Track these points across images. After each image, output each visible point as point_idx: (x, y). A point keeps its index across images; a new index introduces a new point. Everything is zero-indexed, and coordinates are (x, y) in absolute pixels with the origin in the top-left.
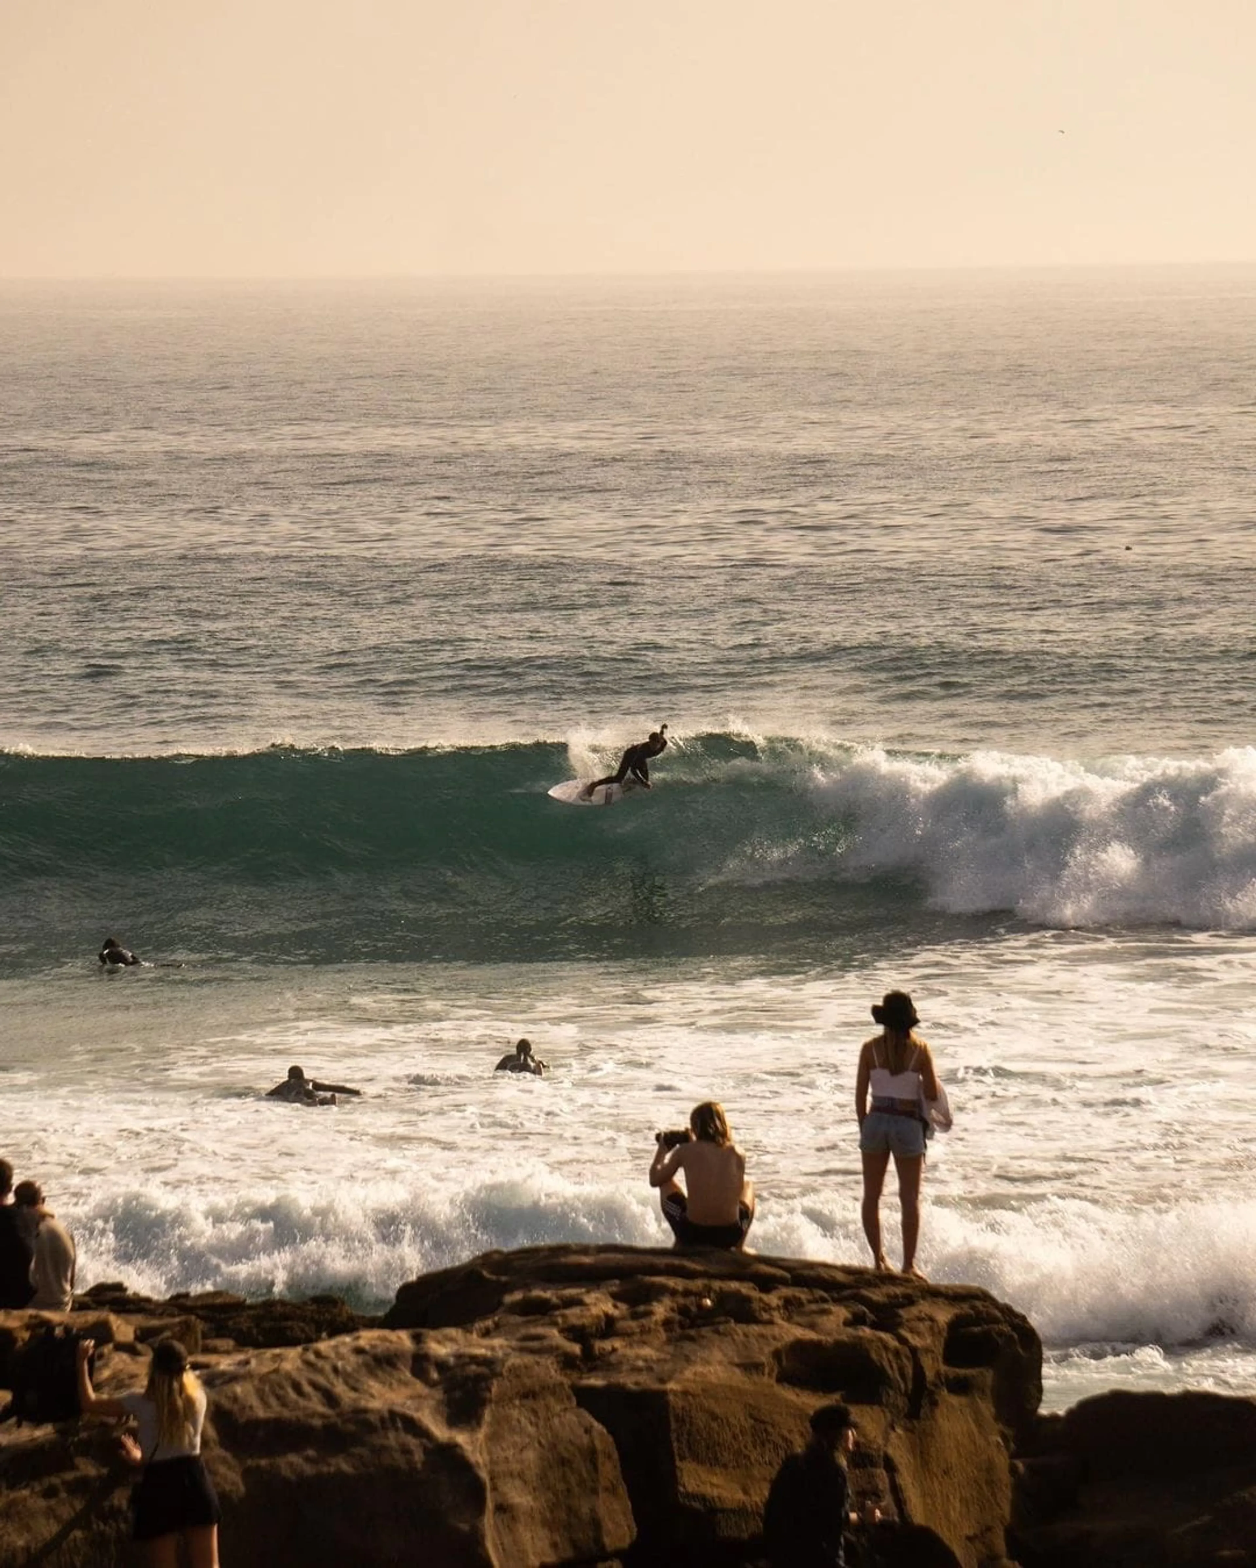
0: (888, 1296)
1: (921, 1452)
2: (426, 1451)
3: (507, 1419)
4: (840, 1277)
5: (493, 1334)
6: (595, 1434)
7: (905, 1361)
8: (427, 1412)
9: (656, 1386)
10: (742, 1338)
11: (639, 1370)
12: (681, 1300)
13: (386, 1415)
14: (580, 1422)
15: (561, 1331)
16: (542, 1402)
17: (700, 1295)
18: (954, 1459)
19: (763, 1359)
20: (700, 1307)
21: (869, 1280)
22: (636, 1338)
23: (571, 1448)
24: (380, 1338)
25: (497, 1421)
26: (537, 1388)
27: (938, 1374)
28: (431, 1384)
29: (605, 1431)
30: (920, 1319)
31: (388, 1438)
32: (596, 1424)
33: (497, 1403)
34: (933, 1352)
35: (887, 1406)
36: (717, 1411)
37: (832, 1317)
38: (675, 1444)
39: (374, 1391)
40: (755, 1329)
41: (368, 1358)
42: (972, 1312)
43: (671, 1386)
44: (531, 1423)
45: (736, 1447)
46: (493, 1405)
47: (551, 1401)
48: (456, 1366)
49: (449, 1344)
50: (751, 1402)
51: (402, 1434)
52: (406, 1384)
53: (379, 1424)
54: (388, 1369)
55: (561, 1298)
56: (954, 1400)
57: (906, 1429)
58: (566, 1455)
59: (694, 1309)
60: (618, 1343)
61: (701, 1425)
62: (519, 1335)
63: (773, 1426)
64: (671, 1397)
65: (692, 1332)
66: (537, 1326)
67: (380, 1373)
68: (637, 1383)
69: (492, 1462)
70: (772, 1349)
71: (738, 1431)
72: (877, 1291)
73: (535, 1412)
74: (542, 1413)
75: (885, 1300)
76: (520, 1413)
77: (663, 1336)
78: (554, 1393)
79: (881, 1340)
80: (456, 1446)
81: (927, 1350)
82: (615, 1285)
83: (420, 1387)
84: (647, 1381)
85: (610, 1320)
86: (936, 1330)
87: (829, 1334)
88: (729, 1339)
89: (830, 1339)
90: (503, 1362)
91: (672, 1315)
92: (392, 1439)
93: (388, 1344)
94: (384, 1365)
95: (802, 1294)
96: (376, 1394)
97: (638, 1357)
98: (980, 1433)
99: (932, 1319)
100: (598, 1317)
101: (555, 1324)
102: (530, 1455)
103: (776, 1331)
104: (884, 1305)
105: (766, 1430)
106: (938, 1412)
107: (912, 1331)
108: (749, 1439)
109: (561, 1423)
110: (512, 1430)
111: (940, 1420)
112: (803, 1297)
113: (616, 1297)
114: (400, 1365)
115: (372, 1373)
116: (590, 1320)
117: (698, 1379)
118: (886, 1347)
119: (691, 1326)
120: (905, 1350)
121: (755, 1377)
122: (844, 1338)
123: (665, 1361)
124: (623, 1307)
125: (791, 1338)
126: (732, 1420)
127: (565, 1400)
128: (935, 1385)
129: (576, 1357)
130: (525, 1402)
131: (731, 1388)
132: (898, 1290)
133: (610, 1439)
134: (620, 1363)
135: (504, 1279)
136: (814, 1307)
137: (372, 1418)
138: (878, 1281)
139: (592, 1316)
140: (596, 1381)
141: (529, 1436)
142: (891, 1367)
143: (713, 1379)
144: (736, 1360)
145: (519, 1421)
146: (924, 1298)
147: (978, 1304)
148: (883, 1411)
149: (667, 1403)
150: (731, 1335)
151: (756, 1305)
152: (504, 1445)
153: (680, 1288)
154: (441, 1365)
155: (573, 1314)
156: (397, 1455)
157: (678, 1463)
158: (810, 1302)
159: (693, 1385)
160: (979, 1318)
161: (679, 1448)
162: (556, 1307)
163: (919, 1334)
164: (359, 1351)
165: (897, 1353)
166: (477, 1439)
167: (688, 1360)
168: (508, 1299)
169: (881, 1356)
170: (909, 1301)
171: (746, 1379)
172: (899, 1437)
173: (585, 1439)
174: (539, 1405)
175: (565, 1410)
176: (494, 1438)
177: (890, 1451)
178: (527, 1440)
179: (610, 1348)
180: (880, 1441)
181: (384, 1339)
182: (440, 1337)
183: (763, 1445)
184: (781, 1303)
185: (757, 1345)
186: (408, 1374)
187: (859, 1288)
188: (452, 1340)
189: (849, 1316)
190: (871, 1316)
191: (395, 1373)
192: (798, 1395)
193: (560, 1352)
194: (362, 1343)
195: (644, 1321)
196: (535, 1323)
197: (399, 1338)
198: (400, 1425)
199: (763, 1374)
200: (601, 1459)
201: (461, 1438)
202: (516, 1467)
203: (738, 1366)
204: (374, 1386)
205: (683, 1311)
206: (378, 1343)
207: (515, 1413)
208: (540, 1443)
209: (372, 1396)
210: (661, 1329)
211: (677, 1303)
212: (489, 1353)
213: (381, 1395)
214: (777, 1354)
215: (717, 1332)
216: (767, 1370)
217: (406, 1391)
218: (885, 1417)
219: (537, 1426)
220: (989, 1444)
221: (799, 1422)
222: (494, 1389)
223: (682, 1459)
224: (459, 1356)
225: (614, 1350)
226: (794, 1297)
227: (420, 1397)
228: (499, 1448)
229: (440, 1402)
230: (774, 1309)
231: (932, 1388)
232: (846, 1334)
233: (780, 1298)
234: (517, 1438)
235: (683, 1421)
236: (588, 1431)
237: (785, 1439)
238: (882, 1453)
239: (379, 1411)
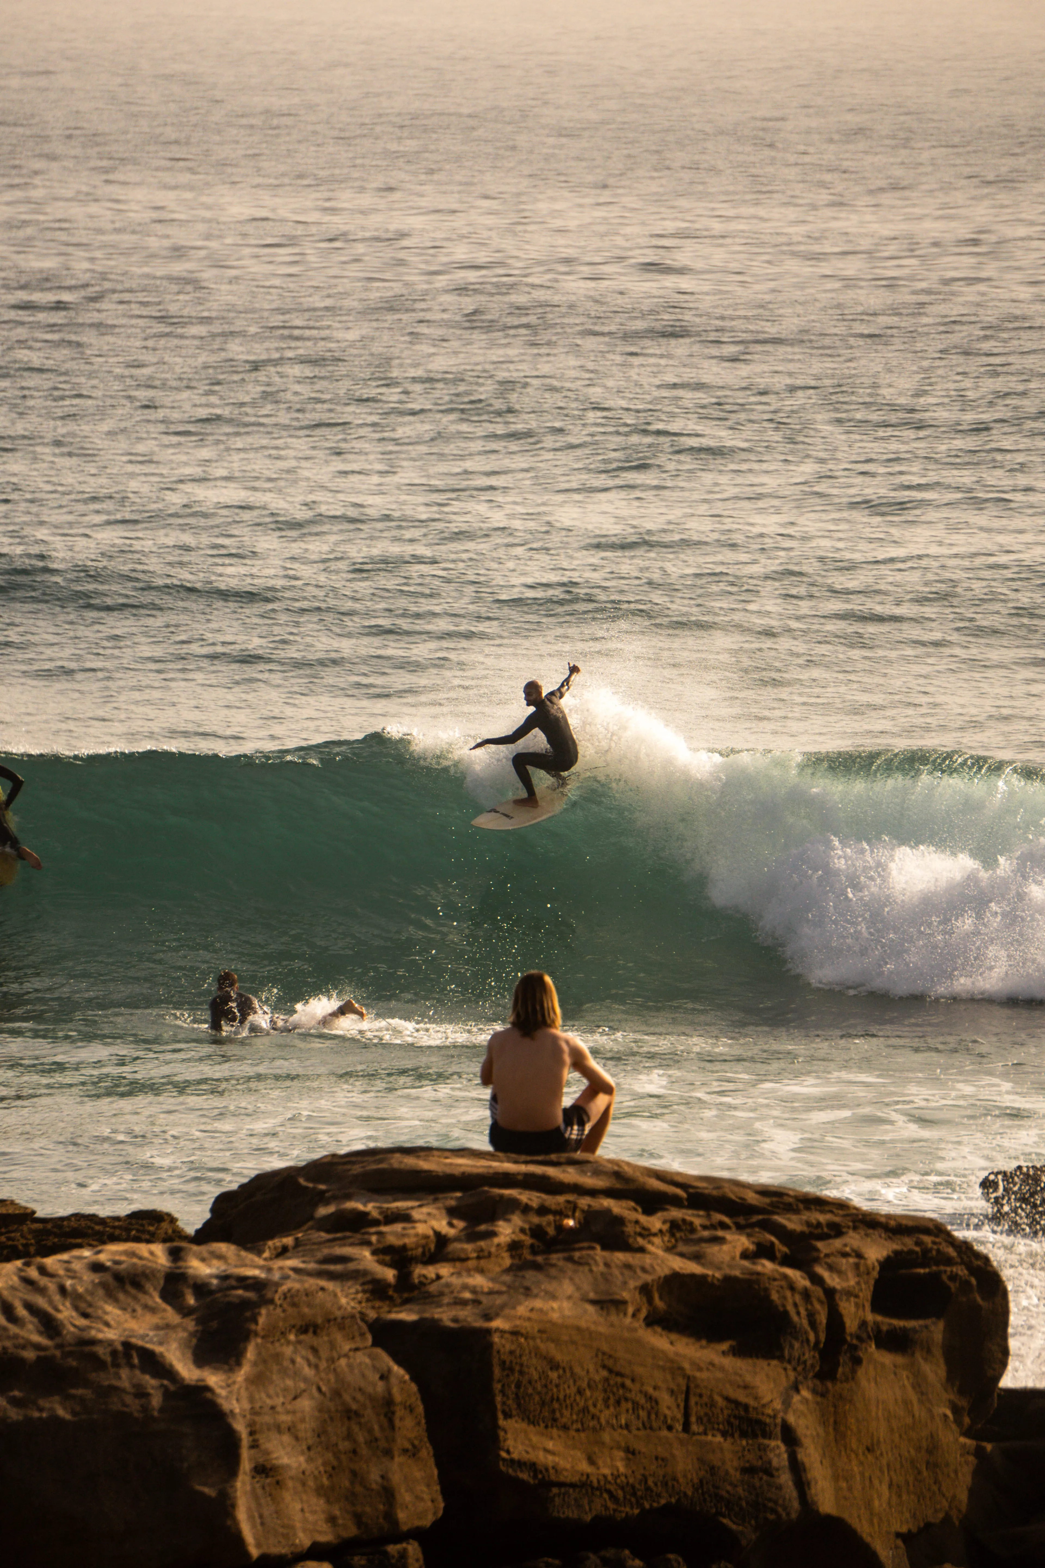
0: (808, 1224)
1: (835, 1422)
2: (167, 1394)
3: (278, 1357)
4: (752, 1198)
5: (288, 1254)
6: (393, 1380)
7: (818, 1306)
8: (174, 1345)
9: (480, 1324)
10: (602, 1268)
11: (464, 1303)
12: (536, 1220)
13: (120, 1348)
14: (374, 1367)
15: (374, 1253)
16: (326, 1338)
17: (561, 1214)
18: (882, 1432)
19: (626, 1295)
20: (560, 1228)
21: (790, 1204)
22: (471, 1264)
23: (359, 1396)
24: (126, 1253)
25: (262, 1360)
26: (319, 1321)
27: (863, 1324)
28: (184, 1311)
29: (407, 1377)
30: (845, 1255)
31: (120, 1378)
32: (395, 1367)
33: (263, 1337)
34: (857, 1296)
35: (789, 1362)
36: (559, 1357)
37: (725, 1247)
38: (499, 1399)
39: (108, 1318)
40: (620, 1257)
41: (108, 1277)
42: (917, 1249)
43: (497, 1323)
44: (310, 1365)
45: (582, 1404)
46: (259, 1340)
47: (338, 1337)
48: (220, 1290)
49: (215, 1262)
50: (605, 1347)
51: (137, 1372)
52: (153, 1310)
53: (109, 1359)
54: (133, 1291)
55: (382, 1211)
56: (887, 1358)
57: (814, 1391)
58: (354, 1407)
59: (551, 1231)
60: (445, 1270)
61: (535, 1376)
62: (319, 1255)
63: (633, 1380)
64: (496, 1339)
65: (540, 1259)
66: (344, 1245)
67: (121, 1296)
68: (455, 1320)
69: (254, 1412)
70: (639, 1283)
71: (584, 1385)
72: (794, 1217)
73: (314, 1350)
74: (324, 1353)
75: (805, 1229)
76: (295, 1351)
77: (507, 1262)
78: (341, 1327)
79: (785, 1277)
80: (207, 1389)
81: (849, 1293)
82: (454, 1198)
83: (171, 1315)
84: (468, 1316)
85: (441, 1240)
86: (862, 1269)
87: (719, 1268)
88: (586, 1268)
89: (718, 1275)
90: (277, 1285)
91: (522, 1237)
92: (125, 1378)
93: (135, 1260)
94: (129, 1288)
95: (696, 1218)
96: (112, 1323)
97: (465, 1287)
98: (921, 1402)
99: (859, 1255)
100: (426, 1237)
101: (368, 1243)
102: (306, 1404)
103: (647, 1260)
104: (802, 1233)
105: (623, 1386)
106: (861, 1372)
107: (831, 1268)
108: (600, 1396)
109: (350, 1366)
110: (284, 1372)
111: (864, 1383)
112: (697, 1222)
113: (452, 1212)
114: (149, 1287)
115: (111, 1295)
116: (413, 1240)
117: (533, 1315)
118: (792, 1287)
119: (543, 1252)
120: (818, 1291)
121: (614, 1318)
122: (737, 1273)
123: (499, 1293)
124: (460, 1224)
125: (667, 1272)
126: (578, 1370)
127: (358, 1339)
128: (859, 1338)
129: (389, 1285)
130: (302, 1337)
131: (578, 1329)
132: (822, 1218)
133: (414, 1387)
134: (441, 1294)
135: (322, 1187)
136: (706, 1233)
137: (100, 1351)
138: (801, 1206)
139: (417, 1235)
140: (407, 1316)
141: (305, 1380)
142: (798, 1313)
143: (555, 1316)
144: (592, 1295)
145: (293, 1362)
146: (855, 1228)
147: (927, 1239)
148: (785, 1369)
149: (490, 1345)
150: (588, 1264)
151: (629, 1229)
152: (271, 1391)
153: (535, 1204)
154: (201, 1288)
155: (393, 1233)
156: (129, 1399)
157: (501, 1422)
158: (705, 1227)
159: (527, 1324)
160: (925, 1257)
161: (504, 1403)
162: (376, 1223)
163: (839, 1272)
164: (97, 1267)
165: (806, 1295)
166: (234, 1383)
167: (528, 1292)
168: (323, 1211)
169: (785, 1298)
170: (836, 1231)
171: (602, 1320)
172: (805, 1401)
173: (380, 1386)
174: (321, 1342)
175: (357, 1349)
176: (257, 1380)
177: (791, 1419)
178: (302, 1385)
179: (433, 1276)
180: (778, 1405)
181: (133, 1254)
182: (205, 1255)
183: (618, 1403)
184: (665, 1227)
185: (620, 1277)
186: (158, 1300)
187: (774, 1213)
188: (221, 1257)
189: (752, 1247)
190: (781, 1248)
191: (140, 1296)
192: (672, 1343)
193: (369, 1278)
194: (103, 1257)
195: (482, 1244)
196: (342, 1241)
197: (152, 1253)
198: (136, 1361)
199: (625, 1314)
200: (399, 1412)
201: (213, 1379)
202: (285, 1418)
203: (593, 1302)
204: (112, 1311)
205: (537, 1232)
206: (123, 1258)
207: (288, 1351)
208: (319, 1389)
209: (107, 1324)
210: (506, 1255)
211: (530, 1223)
212: (263, 1275)
213: (119, 1323)
214: (645, 1290)
215: (570, 1259)
216: (630, 1310)
217: (152, 1319)
218: (787, 1376)
219: (316, 1367)
220: (932, 1418)
221: (669, 1377)
222: (261, 1320)
223: (507, 1415)
224: (224, 1278)
225: (439, 1277)
226: (684, 1220)
227: (168, 1326)
228: (263, 1395)
229: (192, 1334)
230: (655, 1235)
231: (855, 1342)
232: (740, 1269)
233: (664, 1222)
234: (289, 1383)
235: (512, 1370)
236: (384, 1377)
237: (650, 1398)
238: (779, 1421)
239: (110, 1343)
